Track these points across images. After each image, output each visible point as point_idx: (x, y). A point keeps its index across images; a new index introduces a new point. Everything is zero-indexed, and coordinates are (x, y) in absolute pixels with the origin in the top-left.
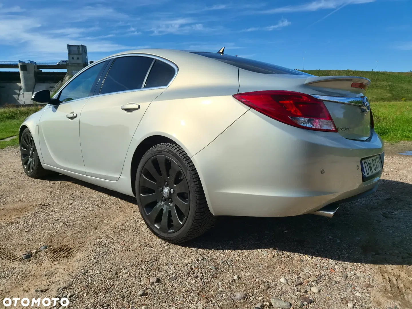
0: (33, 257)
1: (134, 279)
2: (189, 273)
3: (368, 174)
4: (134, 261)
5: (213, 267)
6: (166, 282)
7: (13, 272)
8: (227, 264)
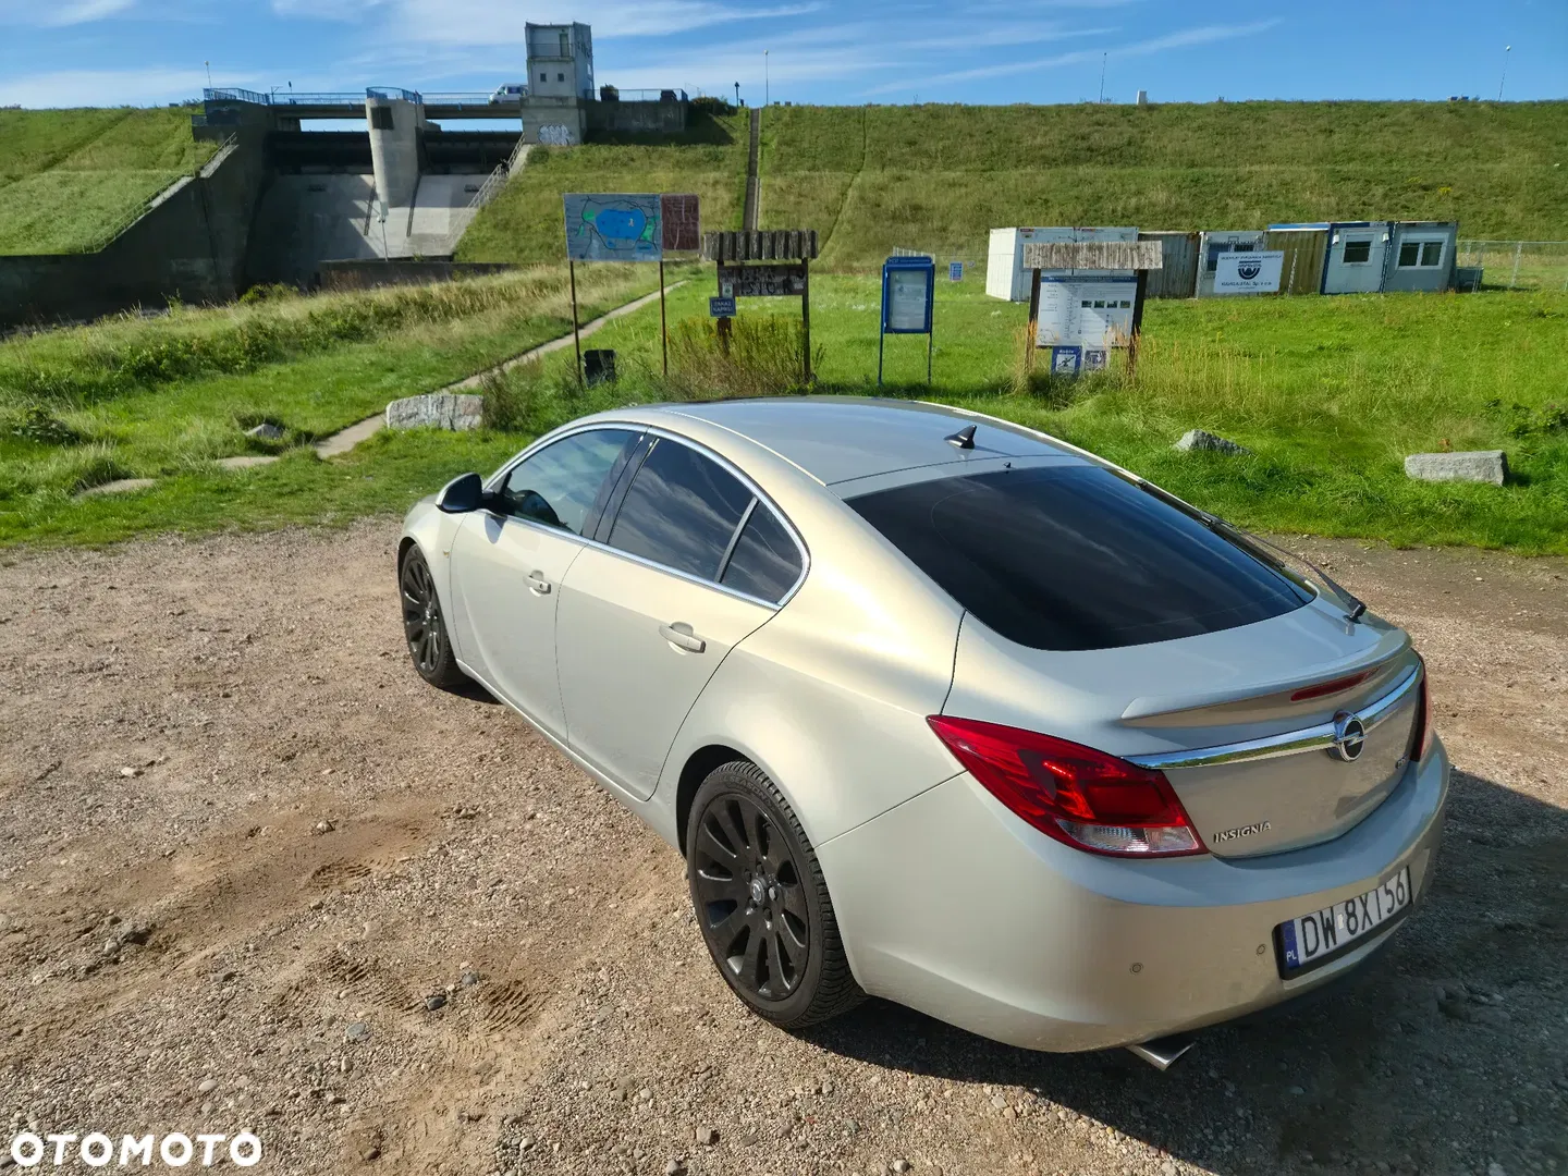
0: (447, 1006)
1: (661, 1121)
2: (788, 1132)
3: (1308, 953)
4: (669, 1064)
5: (850, 1123)
6: (731, 1146)
7: (411, 1050)
8: (890, 1117)
